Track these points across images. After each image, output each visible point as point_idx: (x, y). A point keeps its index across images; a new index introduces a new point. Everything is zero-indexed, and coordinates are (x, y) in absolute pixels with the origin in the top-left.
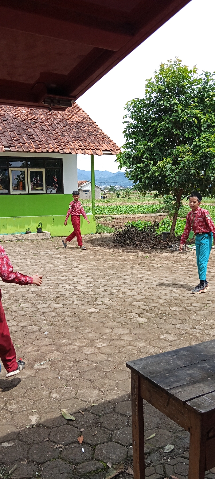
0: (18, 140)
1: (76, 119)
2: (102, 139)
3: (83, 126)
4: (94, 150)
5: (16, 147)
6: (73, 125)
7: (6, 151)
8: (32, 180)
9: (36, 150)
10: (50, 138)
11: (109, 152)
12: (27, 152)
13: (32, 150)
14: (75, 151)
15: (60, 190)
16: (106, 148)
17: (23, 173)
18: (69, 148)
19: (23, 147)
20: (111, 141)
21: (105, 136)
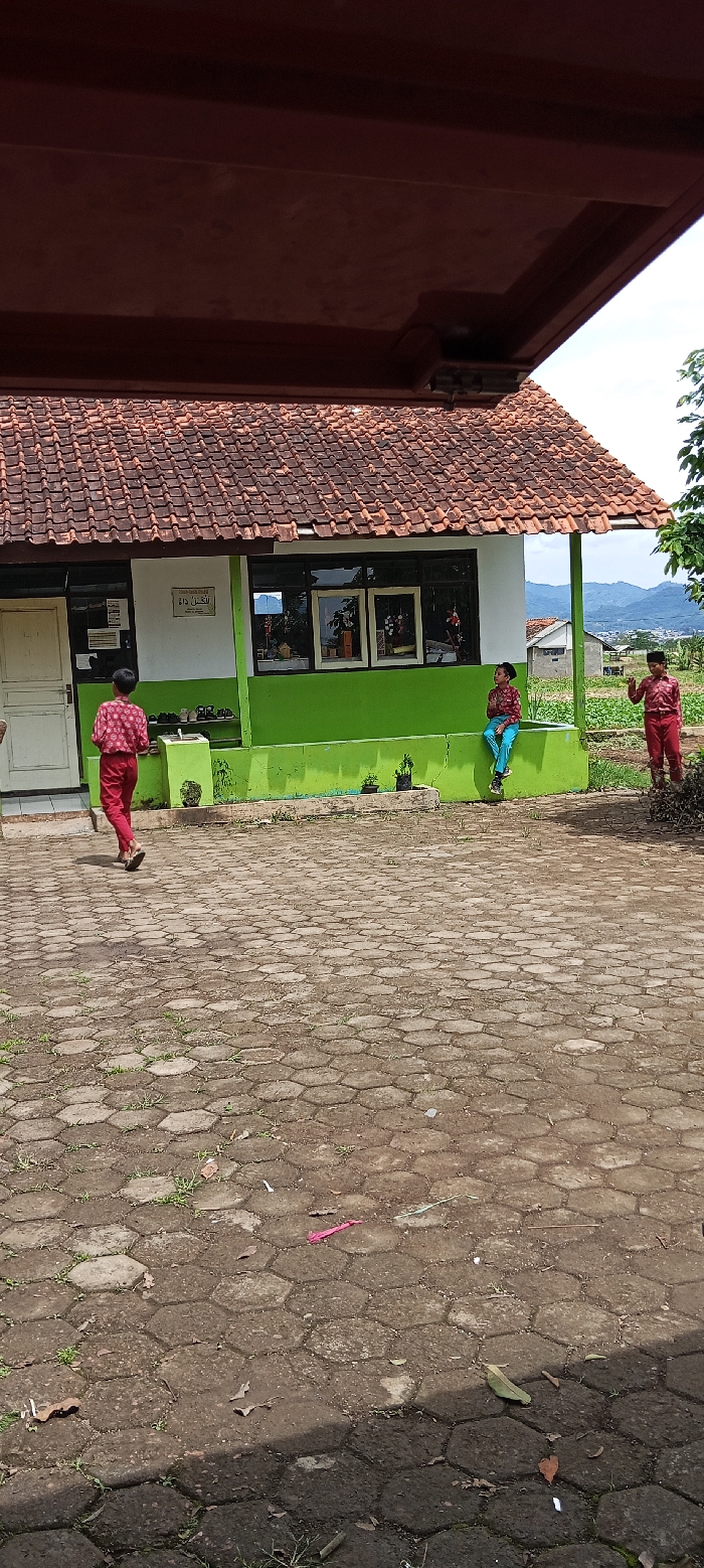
0: (337, 501)
1: (520, 420)
2: (609, 481)
3: (546, 441)
4: (581, 516)
5: (333, 523)
6: (510, 442)
7: (301, 536)
8: (380, 625)
9: (395, 529)
10: (437, 488)
11: (633, 522)
12: (365, 536)
13: (382, 531)
14: (517, 524)
15: (470, 652)
16: (619, 509)
17: (353, 605)
18: (498, 516)
19: (352, 523)
20: (640, 484)
21: (617, 469)
